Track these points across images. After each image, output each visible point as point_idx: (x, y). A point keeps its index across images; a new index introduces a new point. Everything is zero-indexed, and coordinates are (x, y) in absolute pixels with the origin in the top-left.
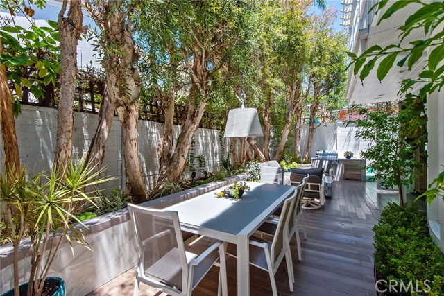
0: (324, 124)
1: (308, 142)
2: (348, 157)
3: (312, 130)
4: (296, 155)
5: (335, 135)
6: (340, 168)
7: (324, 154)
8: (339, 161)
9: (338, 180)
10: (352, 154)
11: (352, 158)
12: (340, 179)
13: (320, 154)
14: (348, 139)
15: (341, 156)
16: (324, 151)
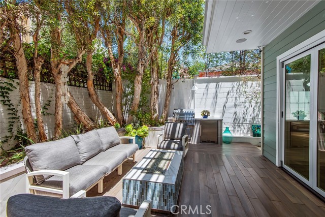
0: (182, 80)
1: (166, 100)
2: (205, 116)
3: (170, 87)
4: (151, 115)
5: (193, 92)
6: (197, 129)
7: (182, 114)
8: (196, 121)
9: (195, 143)
10: (208, 113)
11: (209, 118)
12: (198, 142)
13: (178, 114)
14: (206, 92)
15: (199, 116)
16: (182, 110)
